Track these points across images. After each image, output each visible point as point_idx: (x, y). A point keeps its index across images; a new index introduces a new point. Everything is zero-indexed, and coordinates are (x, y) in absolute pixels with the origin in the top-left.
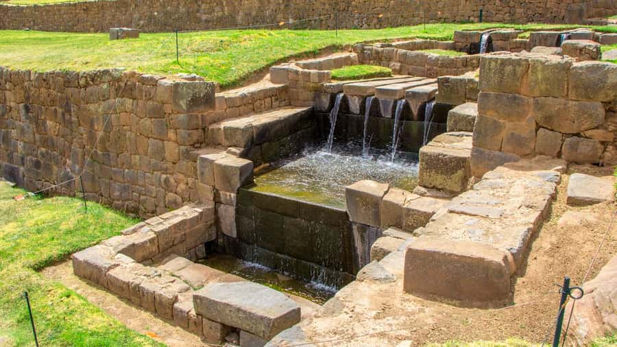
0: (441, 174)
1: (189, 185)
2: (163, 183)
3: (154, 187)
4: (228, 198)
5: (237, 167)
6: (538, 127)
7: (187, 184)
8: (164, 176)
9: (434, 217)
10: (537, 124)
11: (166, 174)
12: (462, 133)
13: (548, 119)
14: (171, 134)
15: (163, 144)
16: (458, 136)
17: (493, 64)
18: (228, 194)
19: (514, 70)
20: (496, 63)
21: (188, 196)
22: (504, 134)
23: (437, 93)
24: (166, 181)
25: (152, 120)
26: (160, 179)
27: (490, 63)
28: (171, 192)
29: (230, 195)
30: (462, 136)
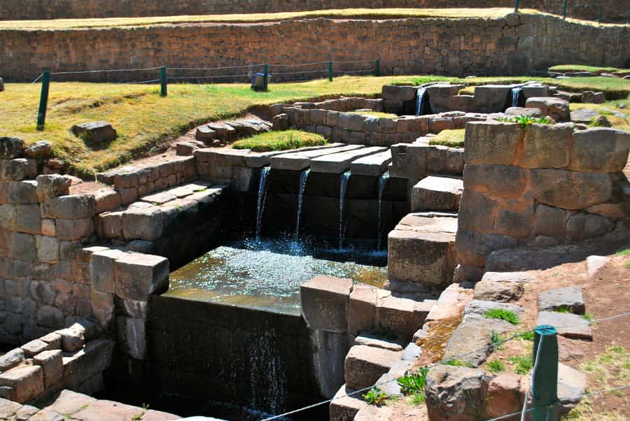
0: (418, 264)
1: (74, 294)
2: (34, 293)
3: (20, 299)
4: (136, 308)
5: (150, 267)
6: (537, 203)
7: (72, 292)
8: (36, 283)
9: (429, 317)
10: (535, 200)
11: (39, 280)
12: (431, 213)
13: (548, 194)
14: (48, 227)
15: (35, 239)
16: (428, 217)
17: (481, 131)
18: (135, 302)
19: (507, 138)
20: (485, 130)
21: (73, 308)
22: (496, 212)
23: (391, 164)
24: (40, 289)
25: (17, 207)
26: (29, 286)
27: (477, 130)
28: (46, 304)
29: (138, 305)
30: (433, 216)
